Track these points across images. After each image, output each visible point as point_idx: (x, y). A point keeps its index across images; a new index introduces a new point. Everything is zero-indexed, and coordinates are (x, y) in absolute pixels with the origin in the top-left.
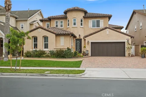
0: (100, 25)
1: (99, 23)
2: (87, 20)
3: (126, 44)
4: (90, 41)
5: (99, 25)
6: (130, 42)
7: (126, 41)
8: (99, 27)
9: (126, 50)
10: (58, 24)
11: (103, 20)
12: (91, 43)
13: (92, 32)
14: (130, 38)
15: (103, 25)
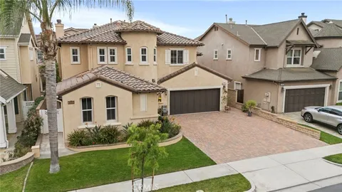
0: (184, 60)
1: (182, 56)
2: (162, 49)
3: (222, 91)
4: (169, 89)
5: (182, 59)
6: (227, 88)
7: (221, 87)
8: (182, 62)
9: (221, 102)
10: (105, 55)
11: (188, 51)
12: (171, 92)
13: (171, 72)
14: (226, 81)
15: (188, 60)
